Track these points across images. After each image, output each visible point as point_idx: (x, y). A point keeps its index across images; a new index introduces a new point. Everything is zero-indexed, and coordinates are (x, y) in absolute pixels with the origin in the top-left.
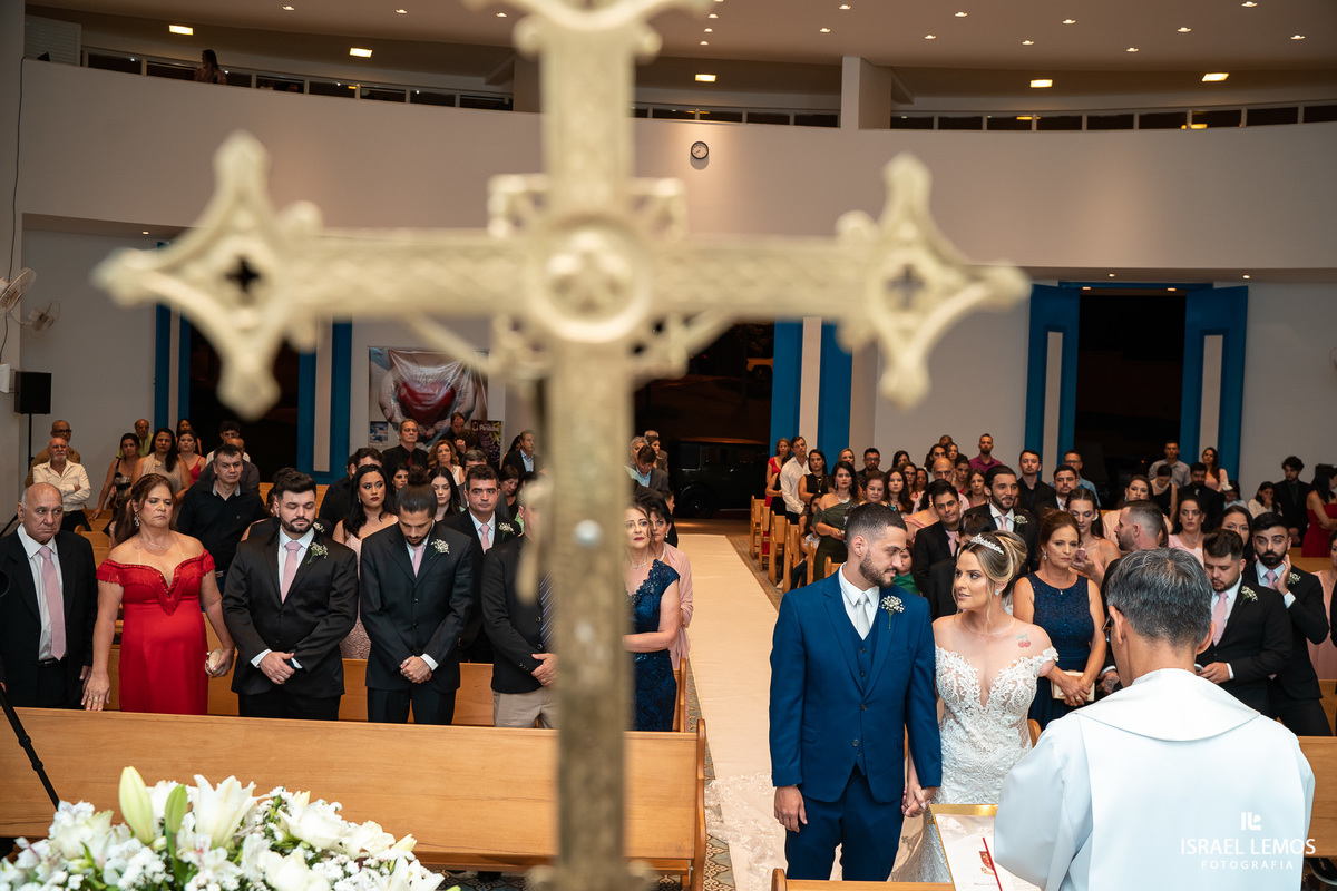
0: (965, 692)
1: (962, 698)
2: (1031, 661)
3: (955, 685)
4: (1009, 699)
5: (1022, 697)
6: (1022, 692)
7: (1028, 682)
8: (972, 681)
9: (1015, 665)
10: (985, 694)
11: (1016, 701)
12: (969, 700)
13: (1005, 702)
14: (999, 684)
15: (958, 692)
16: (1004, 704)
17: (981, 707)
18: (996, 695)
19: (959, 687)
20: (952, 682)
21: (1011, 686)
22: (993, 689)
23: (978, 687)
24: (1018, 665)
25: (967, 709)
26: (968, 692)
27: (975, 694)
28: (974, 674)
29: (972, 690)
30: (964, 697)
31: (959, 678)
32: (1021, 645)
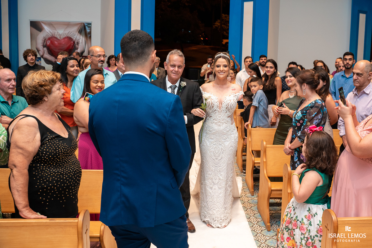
0: (214, 105)
1: (213, 107)
2: (236, 95)
4: (228, 106)
6: (233, 103)
8: (216, 101)
9: (230, 95)
10: (220, 105)
12: (215, 108)
13: (227, 107)
14: (225, 101)
15: (212, 105)
16: (226, 108)
17: (219, 110)
18: (224, 105)
19: (212, 103)
20: (209, 102)
21: (229, 101)
22: (223, 103)
23: (218, 103)
25: (214, 111)
26: (215, 105)
27: (217, 105)
28: (217, 99)
29: (216, 104)
30: (214, 106)
31: (212, 100)
32: (233, 90)
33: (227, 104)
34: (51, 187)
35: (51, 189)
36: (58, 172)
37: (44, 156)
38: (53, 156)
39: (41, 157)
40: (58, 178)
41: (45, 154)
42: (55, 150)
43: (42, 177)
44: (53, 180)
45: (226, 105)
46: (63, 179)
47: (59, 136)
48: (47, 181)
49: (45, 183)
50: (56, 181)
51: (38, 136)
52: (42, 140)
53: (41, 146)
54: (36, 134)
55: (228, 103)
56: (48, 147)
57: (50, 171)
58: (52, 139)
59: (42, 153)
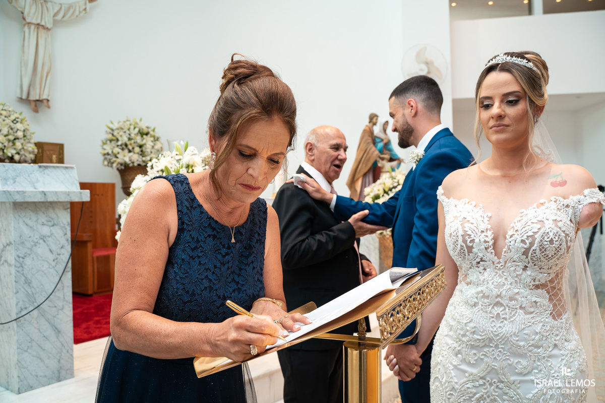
0: (473, 241)
1: (470, 249)
2: (566, 202)
3: (461, 233)
4: (532, 244)
5: (551, 241)
6: (551, 235)
7: (560, 224)
8: (483, 227)
9: (542, 204)
11: (542, 249)
13: (528, 249)
14: (519, 226)
15: (465, 241)
16: (525, 253)
17: (495, 259)
18: (514, 242)
19: (466, 235)
20: (457, 230)
21: (535, 228)
22: (510, 233)
23: (489, 233)
24: (547, 205)
25: (479, 263)
26: (477, 240)
27: (485, 242)
28: (486, 219)
29: (482, 237)
30: (472, 247)
31: (466, 225)
32: (554, 185)
33: (524, 238)
45: (523, 241)
55: (530, 233)
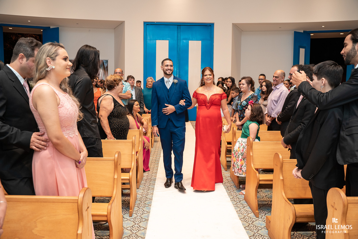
34: (118, 128)
35: (118, 129)
36: (121, 121)
37: (115, 114)
38: (119, 114)
39: (114, 114)
40: (121, 124)
41: (116, 112)
42: (120, 111)
43: (114, 123)
44: (119, 124)
46: (123, 124)
47: (121, 105)
48: (116, 125)
49: (115, 126)
50: (120, 125)
51: (113, 104)
52: (114, 106)
53: (114, 109)
54: (112, 103)
56: (117, 110)
57: (117, 120)
58: (118, 106)
59: (115, 112)
